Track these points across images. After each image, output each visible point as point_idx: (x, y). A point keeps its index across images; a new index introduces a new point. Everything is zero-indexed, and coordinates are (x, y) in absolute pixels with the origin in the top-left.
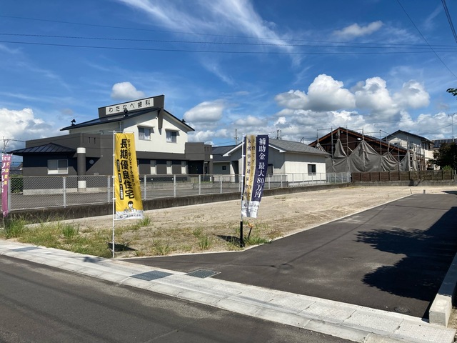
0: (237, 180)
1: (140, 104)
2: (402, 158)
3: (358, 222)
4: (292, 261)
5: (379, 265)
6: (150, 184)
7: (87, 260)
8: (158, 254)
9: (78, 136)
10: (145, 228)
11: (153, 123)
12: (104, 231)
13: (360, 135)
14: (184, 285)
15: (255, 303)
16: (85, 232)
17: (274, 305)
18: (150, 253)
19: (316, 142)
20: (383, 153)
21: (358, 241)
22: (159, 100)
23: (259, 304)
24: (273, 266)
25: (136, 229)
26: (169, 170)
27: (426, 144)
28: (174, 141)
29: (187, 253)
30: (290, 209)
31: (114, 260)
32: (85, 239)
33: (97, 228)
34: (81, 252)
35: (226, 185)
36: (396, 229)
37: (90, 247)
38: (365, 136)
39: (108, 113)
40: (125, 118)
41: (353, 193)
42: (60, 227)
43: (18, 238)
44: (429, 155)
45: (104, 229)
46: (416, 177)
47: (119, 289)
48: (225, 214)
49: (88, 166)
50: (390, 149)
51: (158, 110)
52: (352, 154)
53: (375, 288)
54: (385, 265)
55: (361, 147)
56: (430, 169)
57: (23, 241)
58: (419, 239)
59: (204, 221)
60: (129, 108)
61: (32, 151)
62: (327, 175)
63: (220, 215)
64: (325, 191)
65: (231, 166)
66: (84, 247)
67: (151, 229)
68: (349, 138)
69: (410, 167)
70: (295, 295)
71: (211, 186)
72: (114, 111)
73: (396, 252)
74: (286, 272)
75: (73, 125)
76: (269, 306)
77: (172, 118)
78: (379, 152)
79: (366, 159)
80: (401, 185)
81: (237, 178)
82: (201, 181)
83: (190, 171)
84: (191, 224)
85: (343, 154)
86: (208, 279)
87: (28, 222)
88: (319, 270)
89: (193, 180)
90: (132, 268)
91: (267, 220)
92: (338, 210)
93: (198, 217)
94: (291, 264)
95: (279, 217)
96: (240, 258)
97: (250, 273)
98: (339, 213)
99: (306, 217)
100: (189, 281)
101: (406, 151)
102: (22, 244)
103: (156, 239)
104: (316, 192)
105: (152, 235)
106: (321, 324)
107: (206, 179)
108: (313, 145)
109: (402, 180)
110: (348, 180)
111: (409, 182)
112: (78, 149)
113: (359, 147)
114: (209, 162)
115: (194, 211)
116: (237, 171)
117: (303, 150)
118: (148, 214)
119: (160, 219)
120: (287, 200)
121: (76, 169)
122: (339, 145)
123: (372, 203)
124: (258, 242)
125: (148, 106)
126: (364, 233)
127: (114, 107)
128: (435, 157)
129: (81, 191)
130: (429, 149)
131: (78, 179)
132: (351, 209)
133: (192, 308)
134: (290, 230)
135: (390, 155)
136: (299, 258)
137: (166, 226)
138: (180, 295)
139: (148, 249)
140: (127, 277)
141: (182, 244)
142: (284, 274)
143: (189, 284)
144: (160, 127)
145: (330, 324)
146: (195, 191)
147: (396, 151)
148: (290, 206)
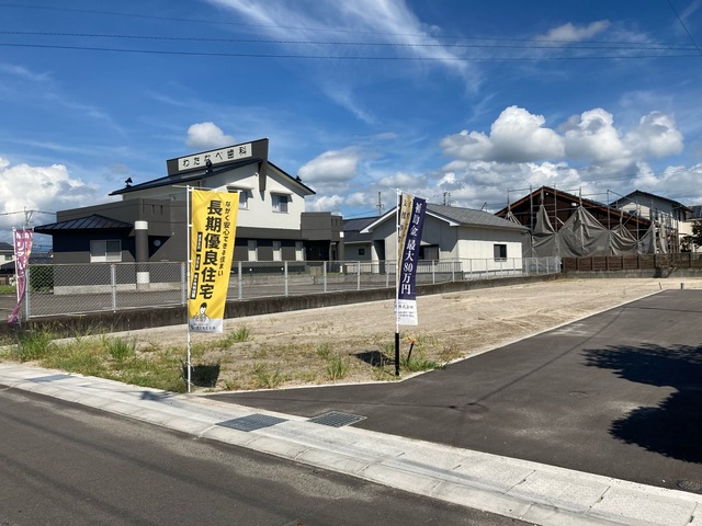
0: (382, 271)
1: (231, 154)
2: (642, 233)
3: (583, 333)
4: (484, 399)
5: (633, 406)
6: (248, 278)
7: (146, 396)
8: (261, 387)
9: (135, 203)
10: (240, 344)
11: (252, 182)
12: (175, 349)
13: (576, 199)
14: (306, 440)
15: (430, 472)
16: (146, 350)
17: (462, 476)
18: (248, 386)
19: (506, 210)
20: (612, 226)
21: (589, 365)
23: (437, 474)
24: (453, 407)
25: (225, 346)
26: (277, 256)
27: (680, 212)
28: (284, 210)
29: (309, 385)
30: (470, 313)
31: (191, 397)
32: (145, 362)
33: (165, 344)
34: (137, 383)
35: (366, 278)
36: (649, 345)
37: (153, 375)
38: (583, 200)
39: (181, 167)
40: (207, 175)
41: (567, 289)
42: (105, 343)
43: (40, 361)
44: (685, 228)
45: (176, 346)
46: (665, 263)
47: (198, 445)
48: (366, 322)
49: (152, 250)
50: (624, 220)
51: (259, 162)
52: (563, 228)
53: (634, 447)
54: (644, 406)
55: (578, 217)
56: (686, 251)
57: (47, 366)
58: (692, 361)
59: (333, 332)
60: (215, 160)
61: (66, 227)
62: (523, 262)
63: (358, 323)
64: (521, 286)
65: (373, 247)
66: (142, 375)
67: (250, 346)
68: (557, 203)
69: (656, 249)
70: (498, 459)
71: (342, 280)
72: (192, 165)
73: (659, 384)
74: (476, 417)
75: (128, 186)
76: (455, 479)
77: (281, 175)
78: (605, 224)
79: (586, 235)
80: (640, 277)
81: (382, 266)
82: (328, 271)
83: (308, 256)
84: (313, 337)
85: (549, 229)
86: (346, 429)
87: (56, 335)
88: (533, 414)
89: (313, 270)
90: (218, 409)
91: (434, 331)
92: (548, 314)
93: (324, 327)
94: (482, 403)
95: (453, 328)
96: (396, 393)
97: (416, 418)
98: (550, 321)
99: (496, 327)
100: (314, 432)
101: (649, 223)
102: (45, 370)
103: (258, 362)
104: (508, 288)
105: (251, 355)
106: (552, 513)
107: (334, 269)
108: (502, 214)
109: (643, 268)
110: (557, 270)
111: (654, 271)
112: (137, 223)
113: (573, 217)
114: (338, 242)
115: (316, 318)
116: (382, 255)
117: (486, 222)
118: (245, 322)
119: (264, 330)
120: (464, 301)
121: (134, 253)
122: (542, 214)
123: (600, 304)
124: (424, 367)
125: (244, 156)
126: (596, 352)
127: (191, 159)
128: (695, 231)
129: (142, 289)
130: (685, 220)
131: (138, 269)
132: (568, 314)
133: (321, 480)
134: (473, 347)
135: (624, 229)
136: (495, 392)
137: (274, 342)
138: (299, 457)
139: (246, 377)
140: (211, 425)
141: (300, 370)
142: (473, 421)
143: (313, 438)
144: (262, 189)
145: (567, 512)
146: (317, 288)
147: (635, 223)
148: (469, 309)
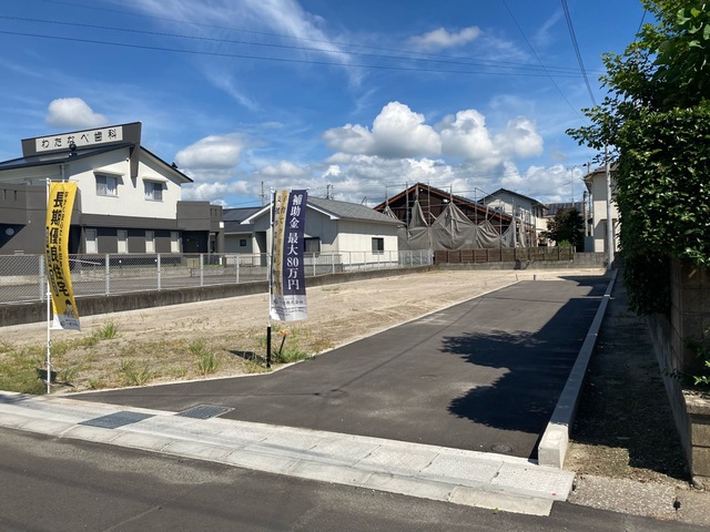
0: (264, 263)
1: (98, 136)
2: (505, 229)
3: (443, 322)
4: (346, 385)
5: (471, 386)
6: (116, 269)
8: (128, 384)
10: (107, 342)
11: (122, 168)
12: (32, 349)
13: (447, 196)
14: (172, 433)
15: (288, 453)
17: (317, 454)
18: (115, 384)
19: (384, 205)
20: (479, 221)
21: (443, 351)
22: (132, 130)
23: (294, 454)
24: (317, 394)
25: (91, 344)
26: (150, 247)
27: (538, 209)
28: (158, 198)
29: (180, 381)
30: (346, 305)
31: (50, 398)
33: (19, 344)
35: (246, 271)
36: (498, 332)
37: (6, 378)
38: (454, 197)
39: (39, 148)
40: (71, 159)
41: (437, 281)
44: (541, 224)
45: (34, 345)
46: (524, 257)
47: (58, 445)
48: (243, 316)
49: (4, 239)
50: (489, 216)
51: (130, 146)
52: (436, 222)
54: (480, 385)
55: (449, 213)
56: (542, 245)
58: (527, 345)
59: (208, 327)
60: (79, 142)
62: (399, 254)
63: (235, 317)
64: (396, 278)
65: (254, 239)
67: (118, 343)
68: (427, 200)
69: (516, 243)
70: (350, 437)
71: (221, 272)
72: (52, 145)
73: (497, 365)
74: (337, 402)
76: (310, 457)
77: (154, 161)
78: (473, 220)
79: (456, 230)
80: (503, 269)
81: (264, 258)
82: (205, 263)
83: (185, 248)
84: (186, 333)
85: (423, 224)
86: (214, 420)
88: (386, 397)
89: (190, 262)
90: (81, 409)
91: (310, 323)
92: (415, 305)
93: (199, 322)
94: (344, 389)
95: (328, 318)
96: (266, 384)
97: (282, 407)
98: (416, 311)
99: (369, 317)
100: (181, 425)
101: (511, 219)
103: (126, 359)
104: (384, 279)
105: (118, 352)
106: (388, 479)
107: (212, 262)
108: (381, 209)
110: (430, 262)
111: (514, 263)
113: (445, 213)
114: (217, 233)
115: (191, 313)
116: (263, 248)
117: (365, 216)
118: (113, 318)
119: (133, 327)
120: (342, 292)
122: (417, 209)
123: (463, 295)
124: (295, 359)
125: (113, 139)
126: (452, 340)
127: (52, 140)
128: (549, 227)
130: (542, 217)
132: (433, 304)
133: (185, 468)
134: (344, 337)
135: (489, 225)
136: (356, 379)
137: (144, 338)
138: (164, 449)
139: (112, 376)
140: (73, 425)
141: (171, 366)
142: (333, 406)
143: (181, 431)
144: (134, 175)
145: (401, 477)
146: (193, 281)
147: (498, 219)
148: (345, 300)
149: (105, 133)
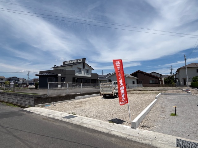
22: (84, 59)
39: (66, 63)
40: (73, 65)
51: (83, 63)
60: (75, 62)
72: (69, 63)
75: (55, 67)
112: (58, 74)
114: (98, 80)
129: (59, 88)
131: (58, 84)
144: (84, 68)
149: (78, 60)
